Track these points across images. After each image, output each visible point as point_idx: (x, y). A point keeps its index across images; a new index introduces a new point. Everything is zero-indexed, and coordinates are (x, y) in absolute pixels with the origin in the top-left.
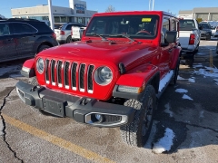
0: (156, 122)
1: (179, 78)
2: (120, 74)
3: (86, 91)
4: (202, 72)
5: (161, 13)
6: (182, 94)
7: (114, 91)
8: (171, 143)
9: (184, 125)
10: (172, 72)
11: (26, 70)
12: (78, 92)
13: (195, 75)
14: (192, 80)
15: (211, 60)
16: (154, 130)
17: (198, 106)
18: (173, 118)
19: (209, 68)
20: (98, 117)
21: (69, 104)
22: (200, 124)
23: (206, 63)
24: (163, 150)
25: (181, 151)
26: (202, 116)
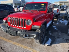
1: (54, 23)
2: (34, 22)
3: (24, 27)
4: (61, 21)
7: (32, 27)
8: (50, 43)
9: (54, 37)
10: (51, 21)
12: (21, 28)
13: (59, 22)
14: (58, 24)
15: (64, 17)
16: (45, 39)
18: (51, 35)
19: (63, 20)
20: (27, 35)
21: (18, 31)
22: (59, 37)
23: (62, 18)
24: (48, 45)
25: (53, 45)
26: (60, 34)
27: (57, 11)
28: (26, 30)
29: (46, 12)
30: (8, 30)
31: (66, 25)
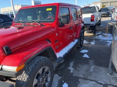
0: (60, 78)
9: (78, 78)
10: (76, 41)
14: (93, 43)
15: (107, 29)
17: (91, 62)
18: (72, 73)
19: (105, 34)
22: (89, 77)
23: (104, 31)
26: (92, 70)
29: (55, 25)
31: (109, 45)
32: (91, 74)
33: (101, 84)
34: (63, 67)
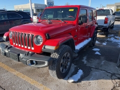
0: (75, 66)
2: (46, 39)
4: (112, 39)
5: (80, 6)
6: (96, 51)
7: (43, 48)
8: (79, 78)
9: (90, 68)
11: (5, 37)
12: (27, 49)
13: (108, 41)
16: (72, 70)
17: (102, 58)
18: (86, 64)
19: (117, 37)
20: (34, 62)
21: (21, 55)
22: (100, 68)
23: (116, 34)
24: (73, 81)
26: (102, 64)
27: (106, 21)
28: (33, 52)
29: (76, 23)
30: (7, 51)
32: (101, 66)
33: (109, 73)
34: (77, 59)
